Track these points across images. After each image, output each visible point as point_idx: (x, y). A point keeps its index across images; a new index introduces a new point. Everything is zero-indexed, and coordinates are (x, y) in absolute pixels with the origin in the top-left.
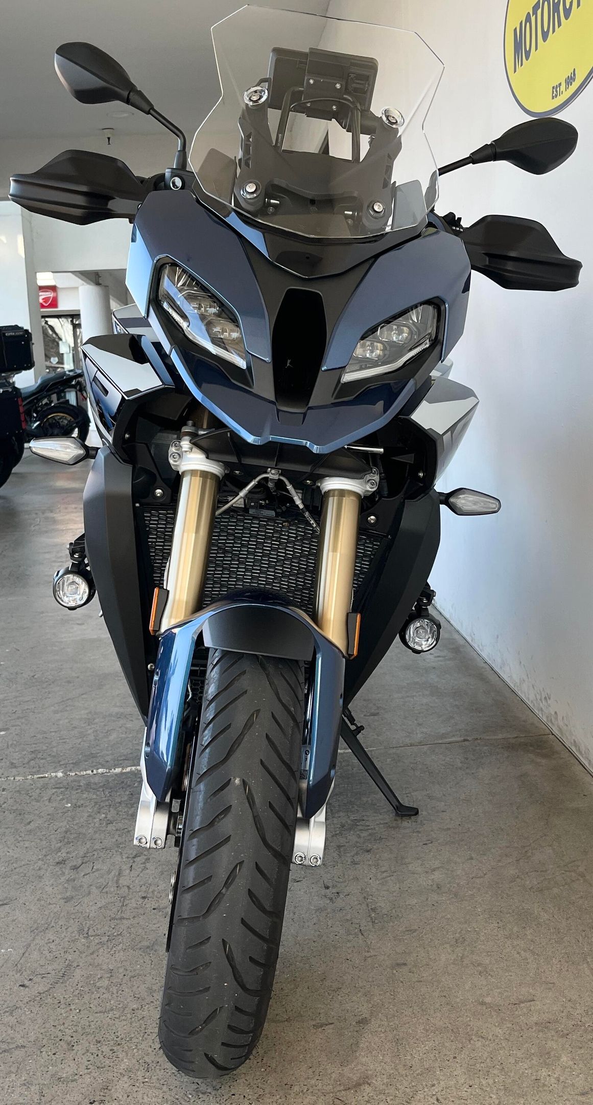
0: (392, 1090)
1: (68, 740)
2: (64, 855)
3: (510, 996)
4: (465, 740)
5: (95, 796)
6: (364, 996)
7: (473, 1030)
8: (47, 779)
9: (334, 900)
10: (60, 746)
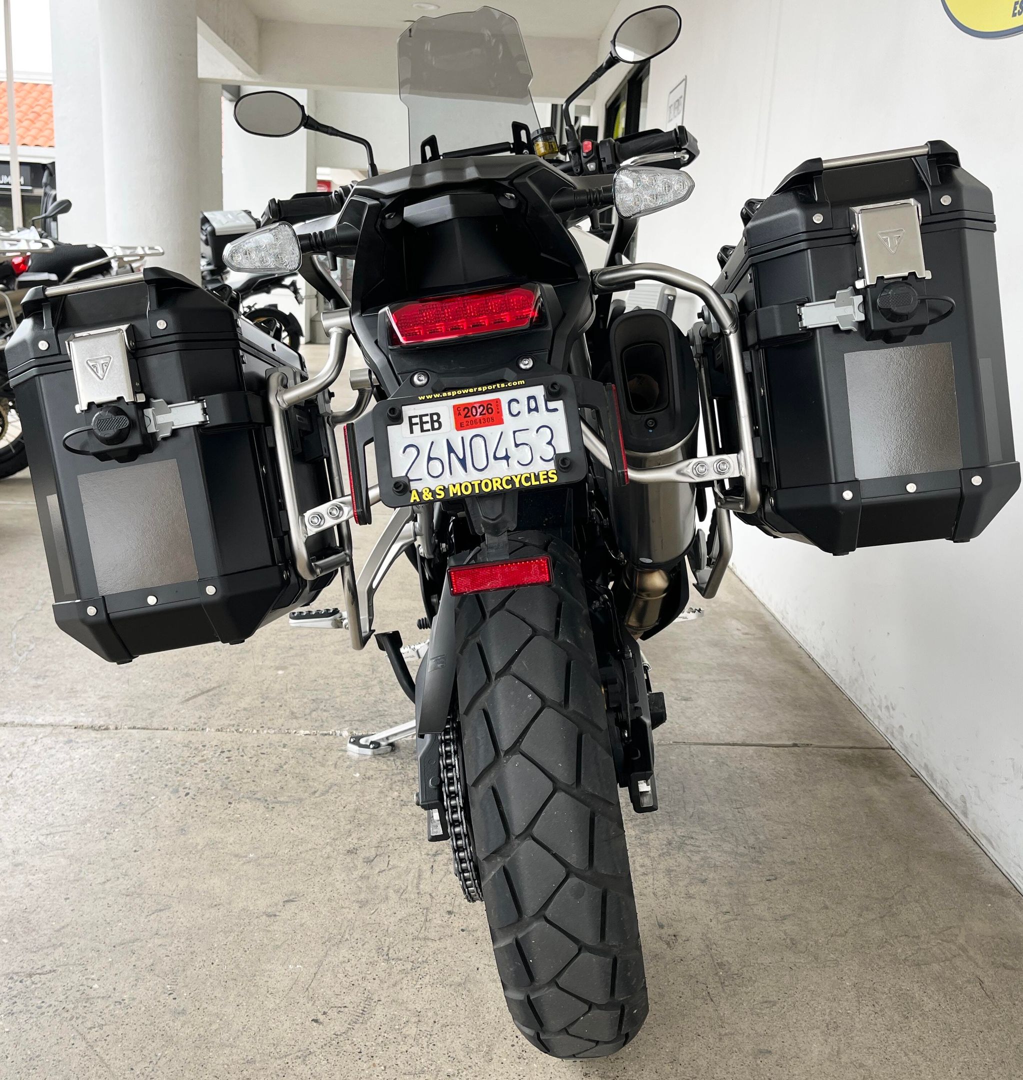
1: (351, 690)
2: (355, 841)
4: (794, 745)
5: (385, 767)
8: (331, 737)
9: (672, 945)
10: (343, 697)
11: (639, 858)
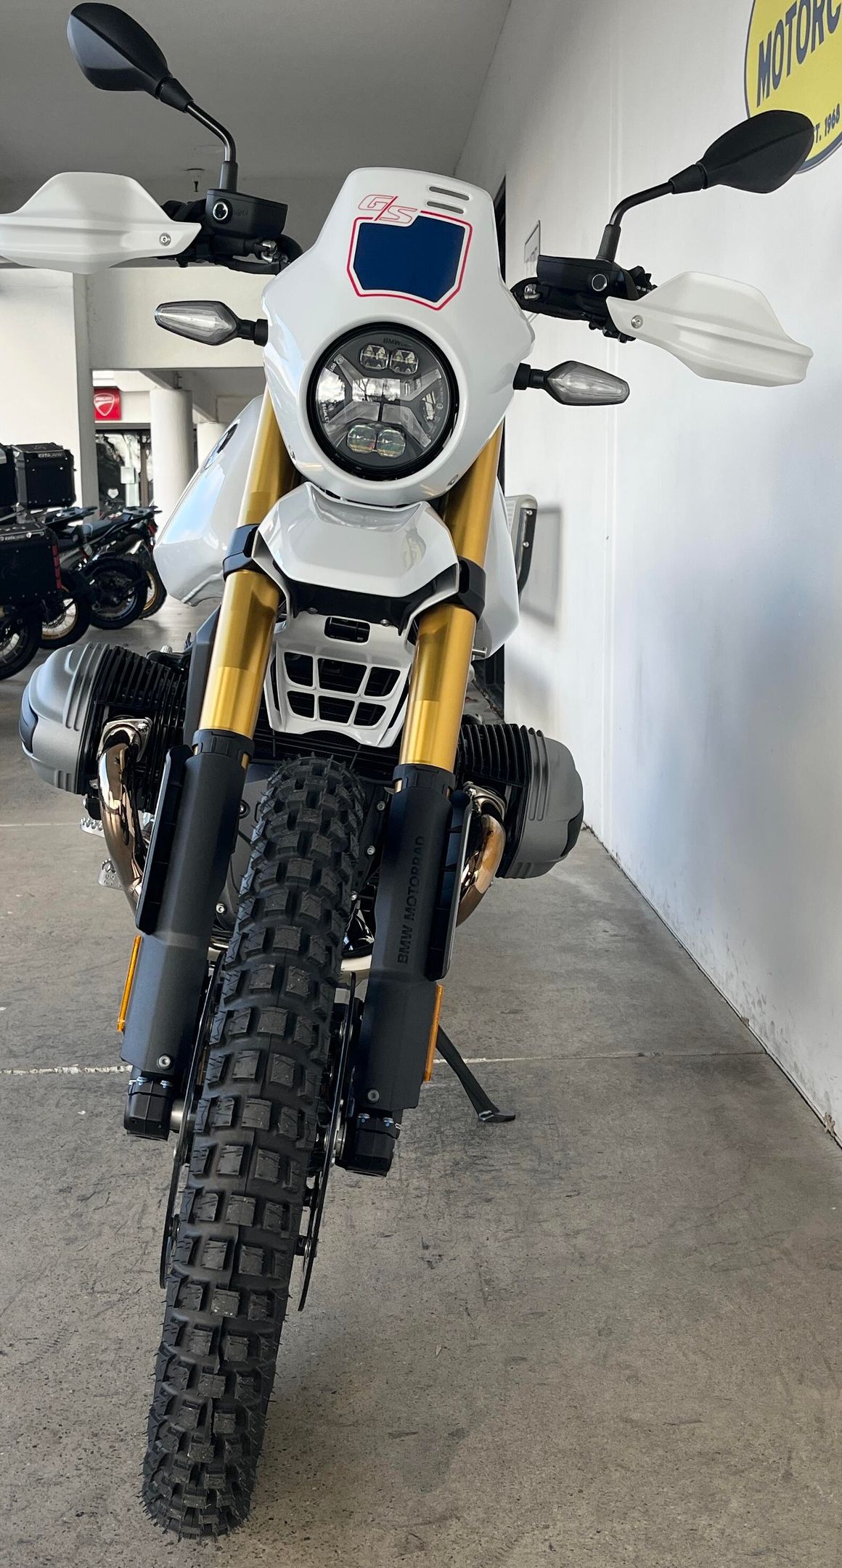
0: (489, 1530)
1: (87, 1023)
2: (71, 1180)
3: (667, 1412)
4: (641, 1055)
5: (119, 1103)
6: (463, 1399)
7: (610, 1456)
8: (57, 1075)
9: (434, 1266)
10: (78, 1031)
11: (414, 1181)
